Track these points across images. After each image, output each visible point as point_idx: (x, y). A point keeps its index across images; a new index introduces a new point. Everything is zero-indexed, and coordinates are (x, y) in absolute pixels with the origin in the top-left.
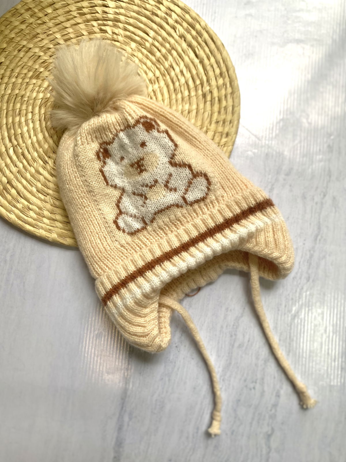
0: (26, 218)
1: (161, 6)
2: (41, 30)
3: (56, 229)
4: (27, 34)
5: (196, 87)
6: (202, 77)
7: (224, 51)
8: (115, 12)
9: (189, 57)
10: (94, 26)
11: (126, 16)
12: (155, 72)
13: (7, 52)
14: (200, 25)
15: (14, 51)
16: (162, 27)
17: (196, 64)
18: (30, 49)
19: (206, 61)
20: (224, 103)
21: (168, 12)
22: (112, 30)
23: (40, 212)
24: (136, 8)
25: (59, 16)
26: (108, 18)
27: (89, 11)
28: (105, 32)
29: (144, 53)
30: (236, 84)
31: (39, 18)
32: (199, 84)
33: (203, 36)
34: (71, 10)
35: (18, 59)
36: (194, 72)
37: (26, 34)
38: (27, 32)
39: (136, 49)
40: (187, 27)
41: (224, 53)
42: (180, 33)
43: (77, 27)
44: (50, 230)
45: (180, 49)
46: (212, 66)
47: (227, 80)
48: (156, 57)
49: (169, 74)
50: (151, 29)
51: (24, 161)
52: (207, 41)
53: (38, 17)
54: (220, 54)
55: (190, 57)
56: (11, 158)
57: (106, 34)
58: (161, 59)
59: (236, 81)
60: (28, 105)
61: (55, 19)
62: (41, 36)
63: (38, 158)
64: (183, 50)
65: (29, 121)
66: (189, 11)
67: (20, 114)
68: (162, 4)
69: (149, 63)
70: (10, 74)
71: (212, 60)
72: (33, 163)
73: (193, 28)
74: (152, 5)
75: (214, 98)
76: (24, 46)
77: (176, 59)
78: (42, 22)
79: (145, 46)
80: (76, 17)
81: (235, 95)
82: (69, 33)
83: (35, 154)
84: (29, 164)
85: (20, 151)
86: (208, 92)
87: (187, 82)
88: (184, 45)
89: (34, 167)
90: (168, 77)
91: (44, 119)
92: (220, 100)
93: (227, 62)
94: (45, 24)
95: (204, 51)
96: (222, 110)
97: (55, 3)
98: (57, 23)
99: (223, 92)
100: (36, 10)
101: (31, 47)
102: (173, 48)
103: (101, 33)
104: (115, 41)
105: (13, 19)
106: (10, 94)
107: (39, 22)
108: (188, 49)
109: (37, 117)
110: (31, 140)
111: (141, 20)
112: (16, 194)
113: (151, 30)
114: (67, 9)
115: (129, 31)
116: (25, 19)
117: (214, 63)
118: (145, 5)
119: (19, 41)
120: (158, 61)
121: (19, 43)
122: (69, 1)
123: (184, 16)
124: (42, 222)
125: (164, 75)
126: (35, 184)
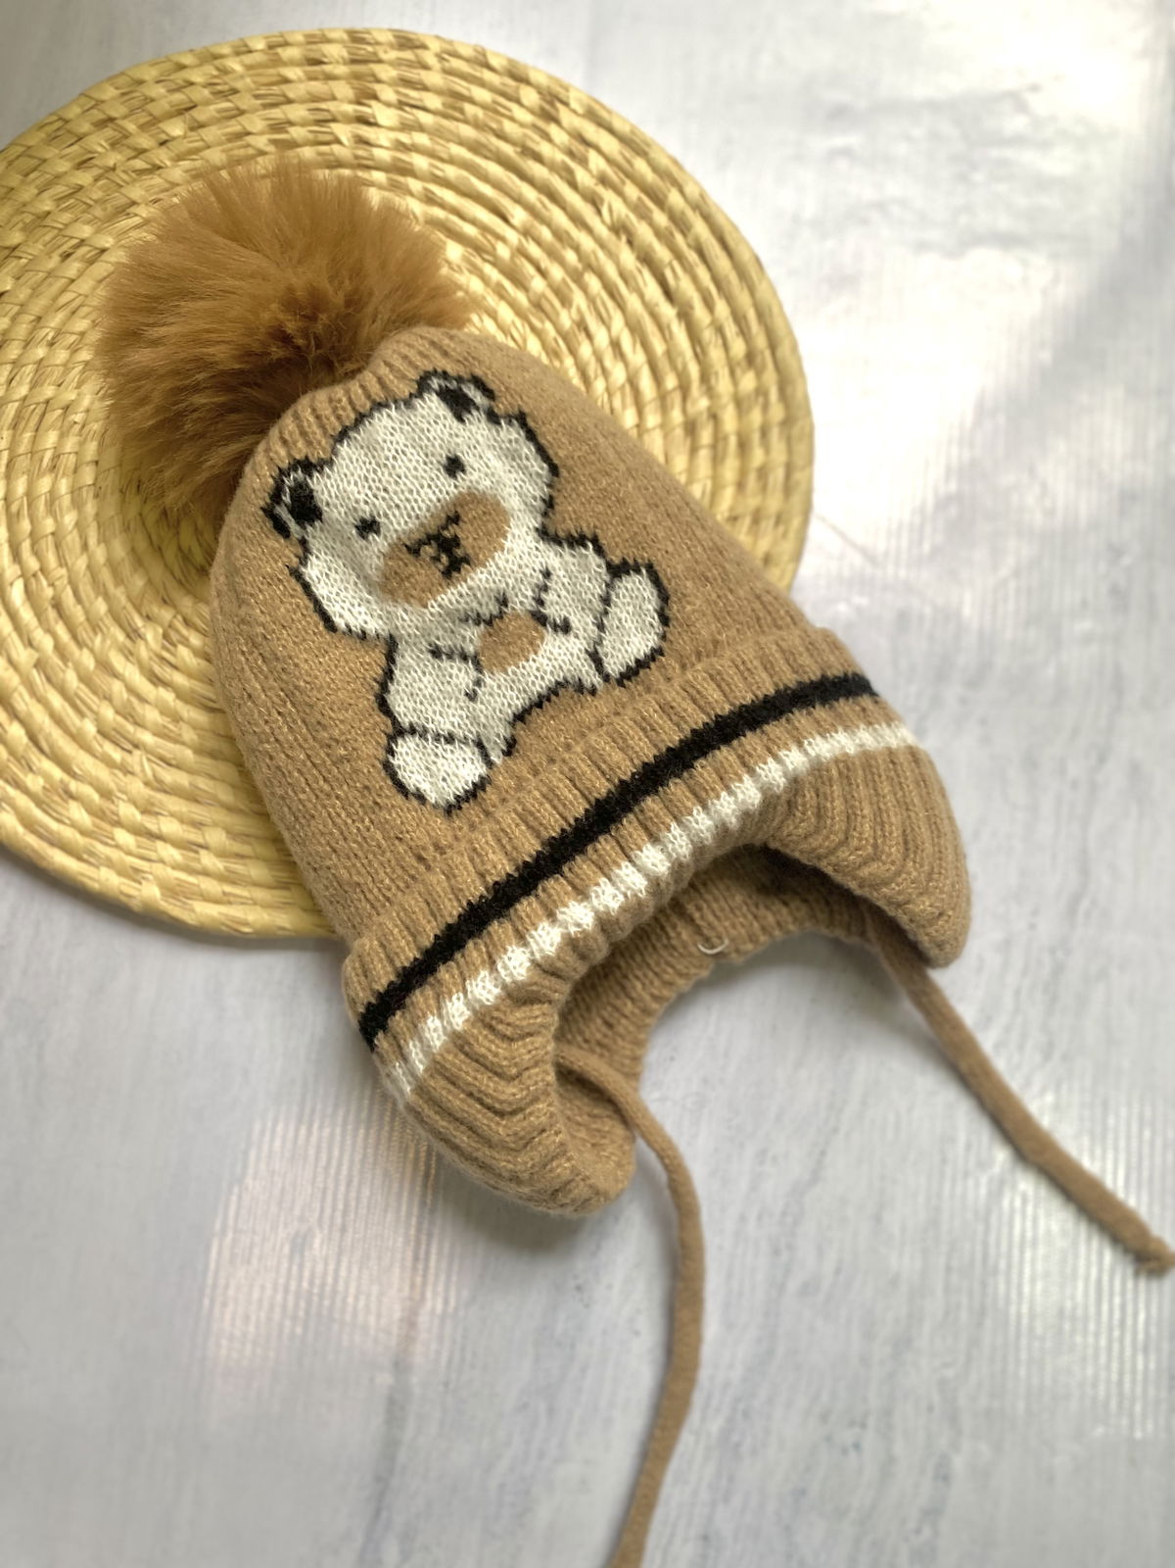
0: (54, 826)
1: (553, 130)
2: (143, 193)
3: (158, 868)
4: (96, 201)
5: (663, 398)
6: (685, 366)
7: (760, 282)
8: (397, 141)
9: (642, 296)
11: (431, 154)
12: (525, 341)
13: (24, 261)
14: (682, 193)
15: (49, 255)
16: (553, 197)
17: (664, 321)
18: (103, 251)
19: (700, 312)
20: (758, 456)
21: (574, 148)
23: (106, 805)
24: (467, 131)
25: (209, 147)
27: (311, 136)
29: (490, 278)
30: (799, 394)
31: (141, 152)
32: (674, 389)
33: (693, 231)
34: (250, 129)
35: (60, 283)
36: (659, 347)
37: (91, 203)
38: (97, 194)
39: (464, 265)
40: (639, 198)
41: (762, 289)
42: (615, 218)
44: (137, 870)
45: (611, 271)
46: (720, 330)
47: (770, 377)
48: (531, 294)
49: (573, 352)
50: (519, 200)
51: (61, 630)
52: (704, 245)
53: (135, 149)
54: (746, 291)
55: (647, 299)
56: (13, 617)
58: (547, 300)
59: (799, 381)
60: (85, 439)
61: (195, 157)
62: (144, 211)
63: (109, 621)
64: (622, 275)
65: (85, 494)
66: (646, 149)
67: (53, 468)
68: (557, 121)
69: (506, 313)
70: (31, 333)
71: (722, 308)
72: (91, 634)
73: (660, 202)
74: (522, 125)
75: (726, 438)
76: (82, 242)
77: (599, 302)
78: (148, 166)
79: (495, 256)
80: (264, 153)
81: (796, 431)
83: (101, 606)
84: (75, 637)
85: (49, 592)
86: (705, 416)
87: (632, 382)
88: (628, 258)
89: (92, 650)
90: (569, 361)
91: (138, 488)
92: (743, 446)
93: (771, 315)
94: (158, 172)
95: (695, 279)
96: (752, 481)
97: (195, 106)
98: (199, 171)
99: (756, 417)
100: (131, 127)
101: (107, 245)
102: (589, 267)
105: (50, 153)
106: (25, 398)
107: (139, 164)
108: (640, 272)
110: (90, 558)
112: (25, 740)
114: (234, 127)
115: (442, 205)
116: (90, 152)
117: (727, 319)
118: (500, 123)
119: (66, 225)
120: (538, 305)
121: (68, 232)
122: (245, 101)
123: (629, 162)
124: (110, 841)
125: (554, 353)
126: (95, 707)
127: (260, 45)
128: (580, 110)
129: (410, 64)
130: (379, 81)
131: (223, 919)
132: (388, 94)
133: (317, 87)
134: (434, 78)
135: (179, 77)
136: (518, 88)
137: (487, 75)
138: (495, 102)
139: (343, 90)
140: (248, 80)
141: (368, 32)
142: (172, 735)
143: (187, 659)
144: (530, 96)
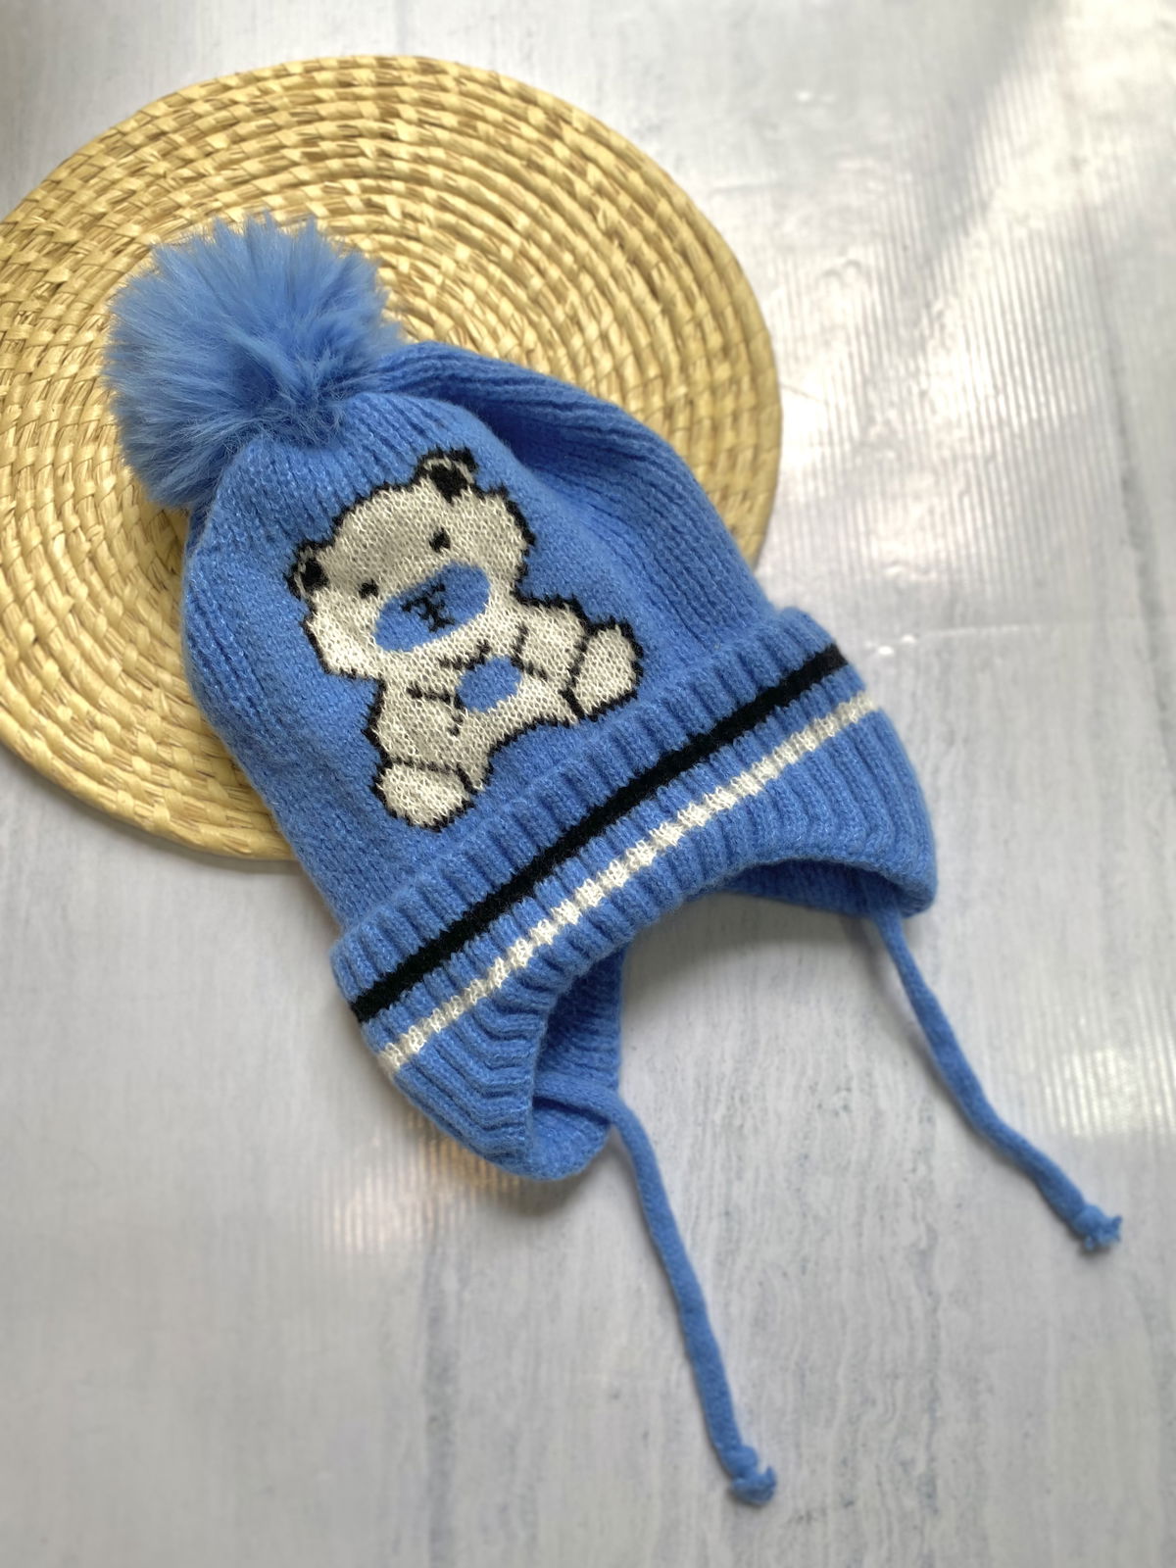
0: (79, 752)
1: (557, 146)
2: (188, 197)
3: (171, 795)
4: (146, 204)
5: (645, 385)
6: (666, 357)
7: (738, 284)
8: (416, 154)
9: (629, 293)
10: (348, 193)
11: (445, 166)
12: (523, 332)
13: (81, 256)
14: (671, 202)
15: (103, 250)
16: (555, 205)
17: (650, 317)
19: (682, 309)
20: (728, 438)
21: (575, 163)
22: (403, 207)
23: (125, 735)
24: (479, 146)
25: (248, 158)
26: (392, 170)
27: (339, 150)
28: (382, 210)
29: (493, 277)
30: (769, 383)
31: (187, 162)
32: (656, 378)
33: (678, 237)
34: (285, 142)
36: (643, 339)
37: (142, 205)
38: (146, 197)
39: (471, 265)
40: (632, 207)
41: (739, 289)
42: (609, 224)
43: (298, 193)
44: (151, 794)
45: (603, 271)
46: (699, 325)
47: (743, 366)
48: (530, 291)
49: (565, 343)
50: (523, 208)
51: (95, 579)
52: (688, 249)
53: (183, 159)
54: (725, 291)
55: (635, 296)
56: (54, 566)
57: (384, 216)
58: (545, 297)
59: (770, 373)
61: (235, 167)
62: (188, 213)
63: (137, 574)
64: (613, 275)
66: (640, 163)
67: (96, 438)
68: (560, 138)
69: (506, 307)
70: (83, 319)
71: (702, 305)
72: (122, 584)
73: (651, 211)
74: (528, 142)
75: (700, 421)
76: (132, 240)
77: (591, 299)
78: (194, 175)
79: (499, 257)
80: (297, 164)
81: (764, 416)
83: (132, 561)
84: (107, 587)
85: (86, 546)
86: (682, 401)
87: (618, 369)
88: (619, 260)
89: (121, 598)
90: (562, 352)
93: (747, 312)
94: (202, 180)
95: (679, 279)
96: (723, 461)
97: (238, 122)
98: (239, 180)
99: (729, 404)
100: (179, 138)
102: (583, 268)
103: (369, 213)
104: (409, 238)
105: (108, 161)
106: (75, 376)
107: (186, 172)
112: (58, 675)
113: (521, 212)
114: (272, 140)
115: (453, 211)
116: (143, 162)
117: (706, 315)
118: (509, 139)
119: (119, 225)
120: (535, 300)
121: (120, 231)
122: (282, 118)
123: (624, 175)
124: (128, 768)
125: (547, 344)
126: (121, 648)
127: (297, 69)
128: (582, 129)
129: (432, 87)
130: (402, 102)
131: (225, 841)
132: (408, 112)
133: (346, 106)
134: (451, 99)
135: (226, 96)
136: (526, 109)
137: (499, 97)
138: (505, 121)
139: (369, 108)
140: (286, 100)
141: (395, 59)
144: (537, 116)
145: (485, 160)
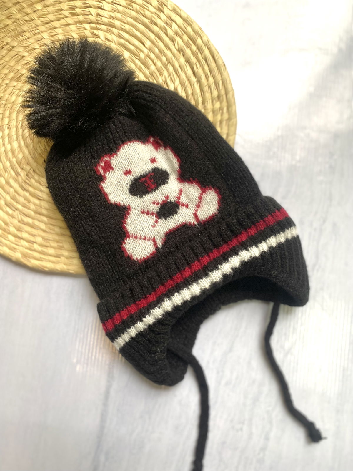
1: (161, 14)
2: (28, 28)
3: (21, 248)
4: (12, 30)
6: (197, 98)
7: (224, 72)
8: (111, 15)
10: (86, 29)
11: (121, 21)
14: (202, 39)
16: (160, 38)
17: (192, 83)
18: (14, 47)
19: (204, 81)
21: (168, 22)
22: (105, 35)
23: (6, 227)
24: (134, 14)
25: (49, 14)
26: (102, 21)
27: (82, 12)
29: (137, 64)
30: (233, 111)
31: (27, 14)
33: (204, 53)
34: (63, 8)
38: (13, 28)
40: (188, 40)
41: (225, 74)
42: (179, 46)
43: (67, 28)
44: (15, 248)
45: (177, 65)
46: (210, 87)
47: (225, 104)
48: (150, 71)
50: (148, 38)
52: (207, 58)
54: (219, 75)
55: (187, 75)
57: (99, 39)
59: (234, 106)
60: (5, 110)
61: (44, 17)
62: (27, 34)
63: (10, 169)
64: (180, 66)
65: (4, 127)
66: (191, 24)
68: (163, 12)
71: (211, 80)
72: (5, 173)
73: (194, 42)
74: (151, 13)
77: (172, 75)
78: (30, 19)
79: (139, 57)
80: (67, 17)
81: (231, 123)
82: (58, 34)
83: (8, 164)
88: (182, 60)
89: (4, 178)
91: (21, 126)
93: (227, 84)
94: (33, 21)
95: (203, 69)
98: (46, 22)
100: (25, 5)
101: (15, 45)
102: (169, 63)
103: (93, 37)
107: (27, 18)
108: (186, 66)
109: (14, 123)
110: (5, 148)
111: (138, 28)
113: (148, 40)
114: (58, 7)
116: (11, 13)
117: (212, 84)
118: (144, 11)
121: (3, 40)
123: (185, 27)
124: (7, 239)
126: (4, 196)
131: (40, 266)
138: (143, 4)
142: (28, 207)
143: (34, 183)
145: (136, 19)
